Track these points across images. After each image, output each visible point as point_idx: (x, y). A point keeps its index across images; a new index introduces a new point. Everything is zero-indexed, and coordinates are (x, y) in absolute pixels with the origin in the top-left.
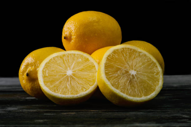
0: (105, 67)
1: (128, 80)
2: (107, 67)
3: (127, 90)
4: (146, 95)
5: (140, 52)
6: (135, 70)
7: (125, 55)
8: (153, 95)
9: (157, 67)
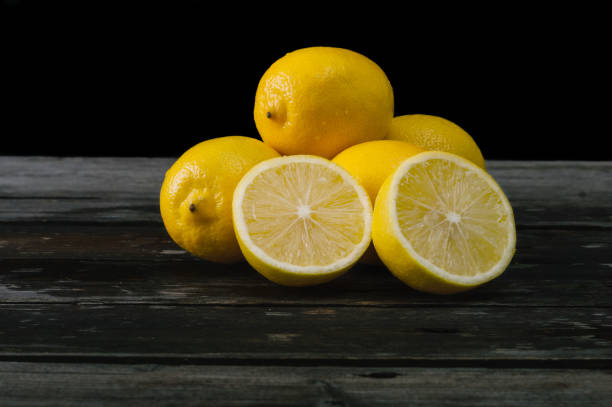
1: (445, 236)
2: (401, 205)
3: (446, 260)
4: (483, 269)
5: (465, 170)
6: (458, 212)
9: (500, 202)
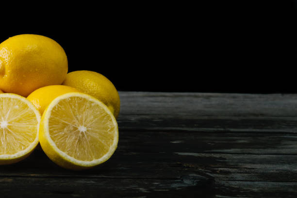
0: (49, 122)
1: (76, 139)
2: (52, 122)
3: (75, 152)
4: (98, 157)
5: (91, 102)
6: (85, 126)
7: (73, 107)
8: (105, 157)
9: (111, 120)
